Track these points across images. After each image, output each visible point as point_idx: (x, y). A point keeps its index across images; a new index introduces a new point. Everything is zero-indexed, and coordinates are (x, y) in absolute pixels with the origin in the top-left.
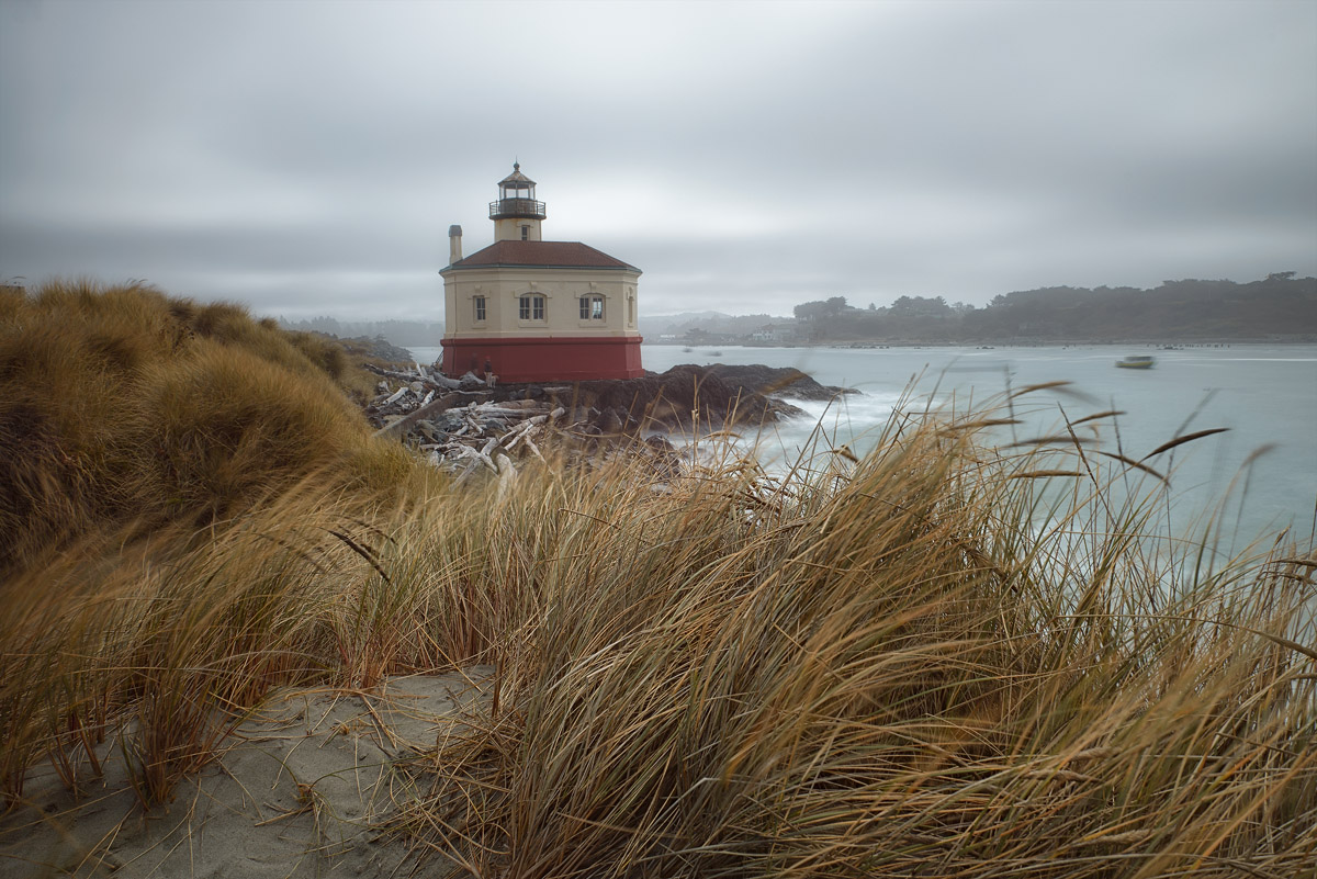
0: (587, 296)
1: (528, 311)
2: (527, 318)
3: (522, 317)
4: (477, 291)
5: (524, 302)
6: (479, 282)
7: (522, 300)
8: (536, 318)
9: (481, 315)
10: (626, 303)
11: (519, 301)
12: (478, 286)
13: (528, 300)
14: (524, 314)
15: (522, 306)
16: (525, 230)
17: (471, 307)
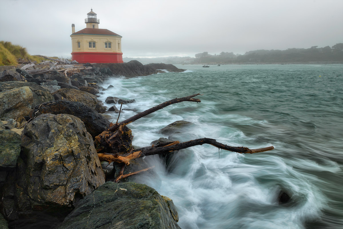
0: (107, 42)
1: (91, 46)
2: (91, 47)
3: (90, 47)
4: (78, 40)
5: (90, 43)
6: (79, 38)
7: (89, 43)
8: (93, 47)
9: (79, 47)
10: (117, 45)
11: (88, 43)
12: (78, 39)
13: (91, 43)
14: (90, 46)
15: (89, 44)
16: (94, 26)
17: (76, 44)
